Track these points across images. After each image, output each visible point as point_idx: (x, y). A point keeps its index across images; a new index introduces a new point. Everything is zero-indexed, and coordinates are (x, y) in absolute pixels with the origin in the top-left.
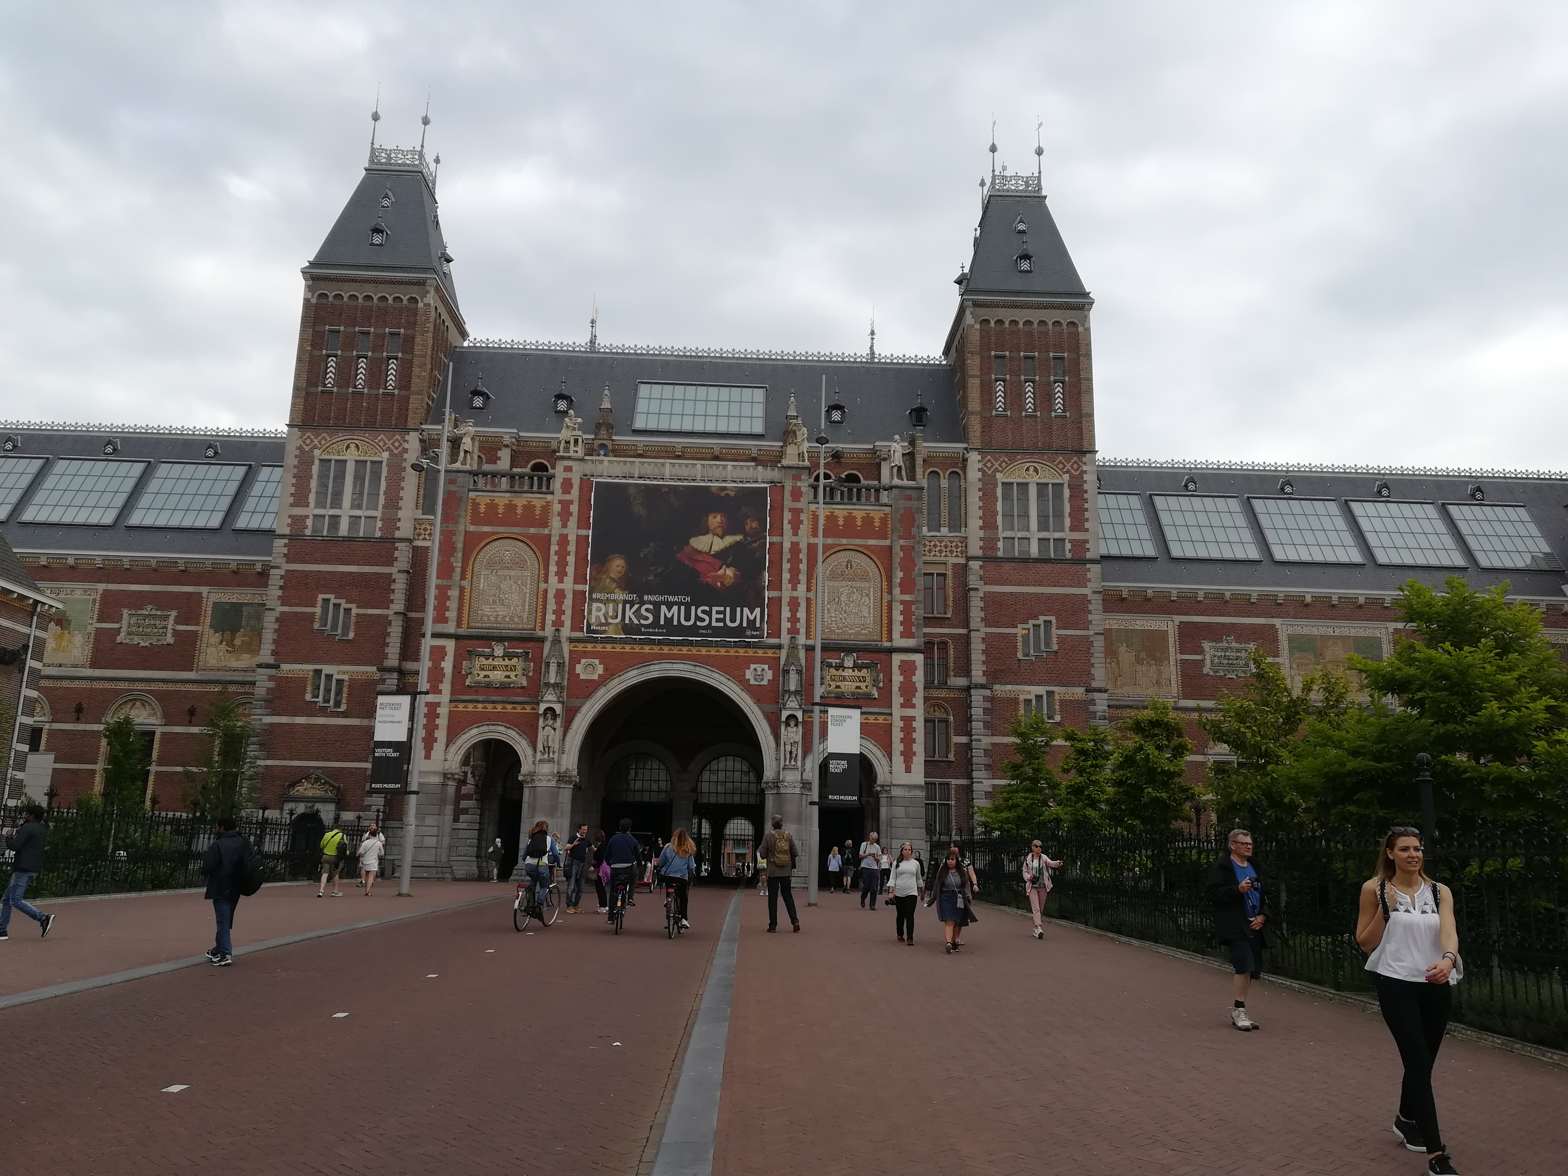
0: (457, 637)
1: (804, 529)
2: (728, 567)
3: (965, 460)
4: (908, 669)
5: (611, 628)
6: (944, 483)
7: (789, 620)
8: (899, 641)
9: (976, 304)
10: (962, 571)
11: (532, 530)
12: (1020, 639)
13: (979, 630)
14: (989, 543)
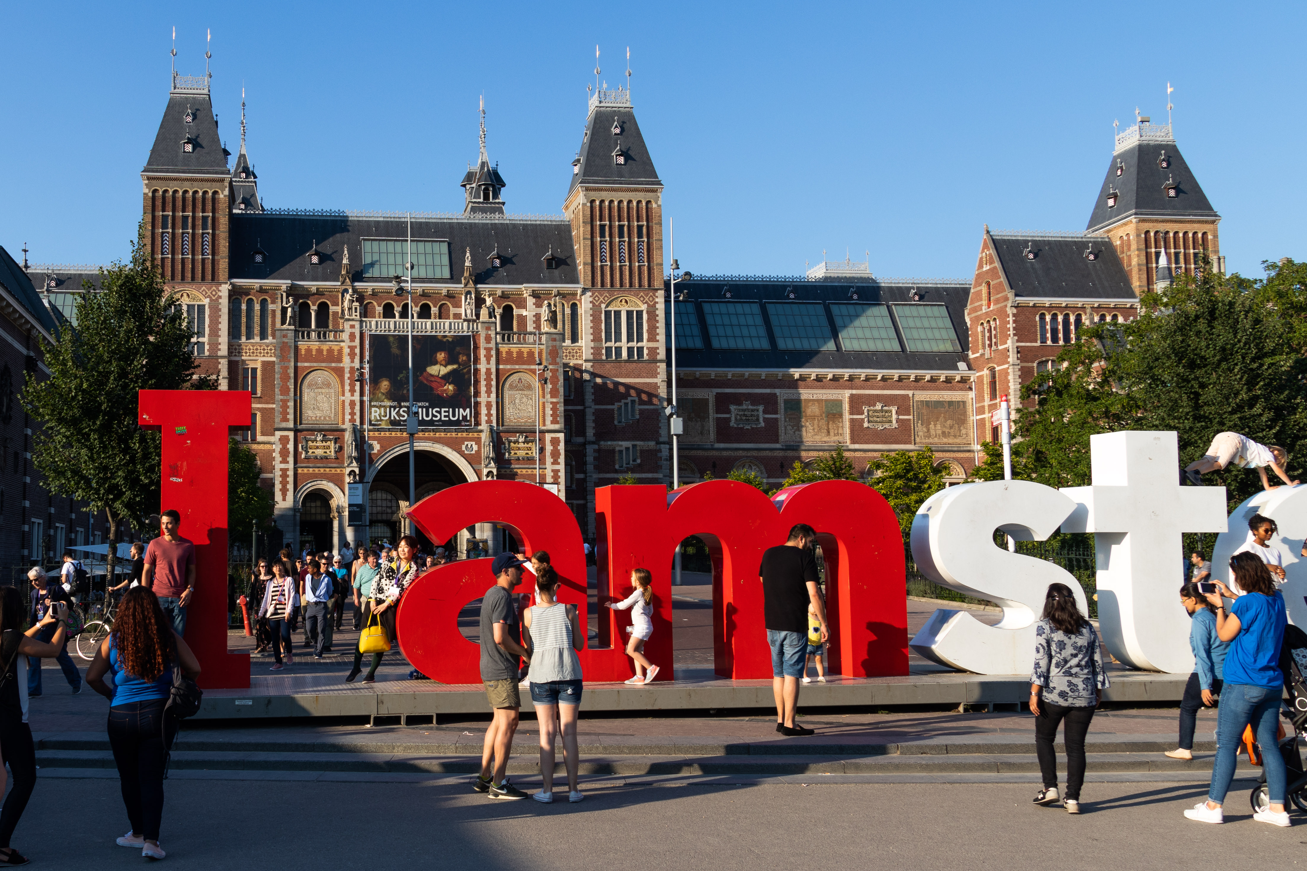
0: (295, 430)
1: (493, 359)
2: (450, 384)
3: (581, 295)
4: (555, 442)
5: (383, 423)
6: (568, 310)
7: (486, 415)
8: (549, 426)
9: (587, 189)
10: (579, 368)
11: (333, 365)
12: (616, 412)
13: (590, 407)
14: (596, 351)
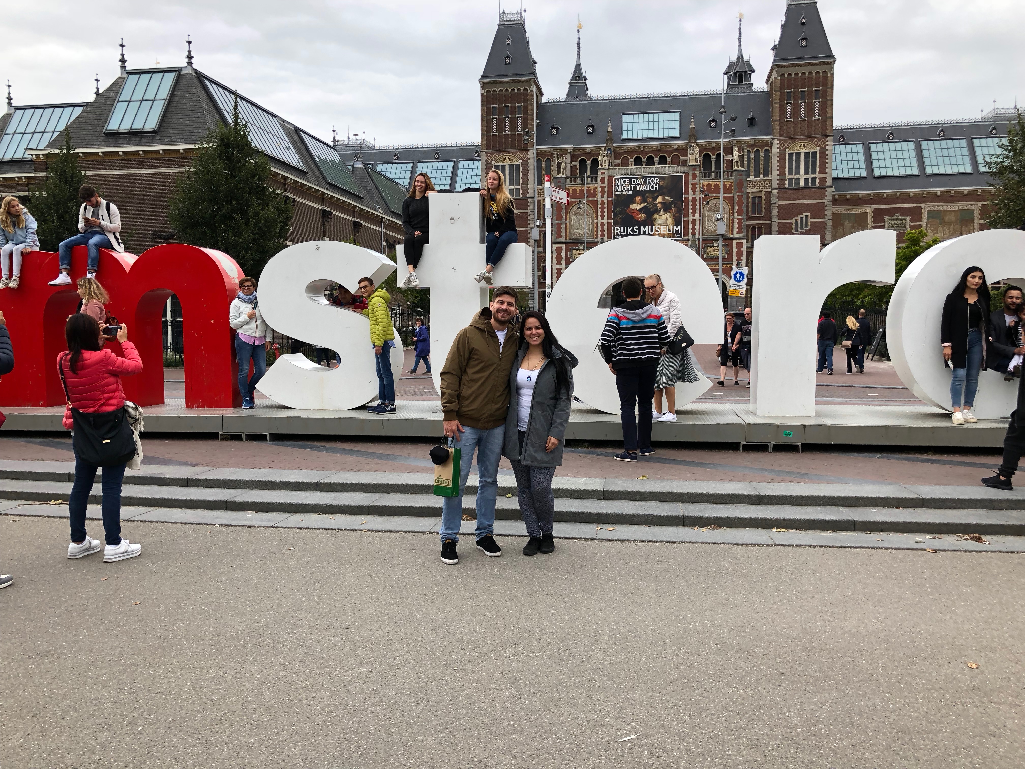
0: (565, 243)
1: (697, 191)
3: (772, 143)
4: (740, 246)
6: (762, 155)
7: (692, 229)
8: (736, 235)
9: (778, 66)
10: (769, 194)
11: (591, 199)
12: (794, 224)
13: (775, 221)
14: (782, 181)
